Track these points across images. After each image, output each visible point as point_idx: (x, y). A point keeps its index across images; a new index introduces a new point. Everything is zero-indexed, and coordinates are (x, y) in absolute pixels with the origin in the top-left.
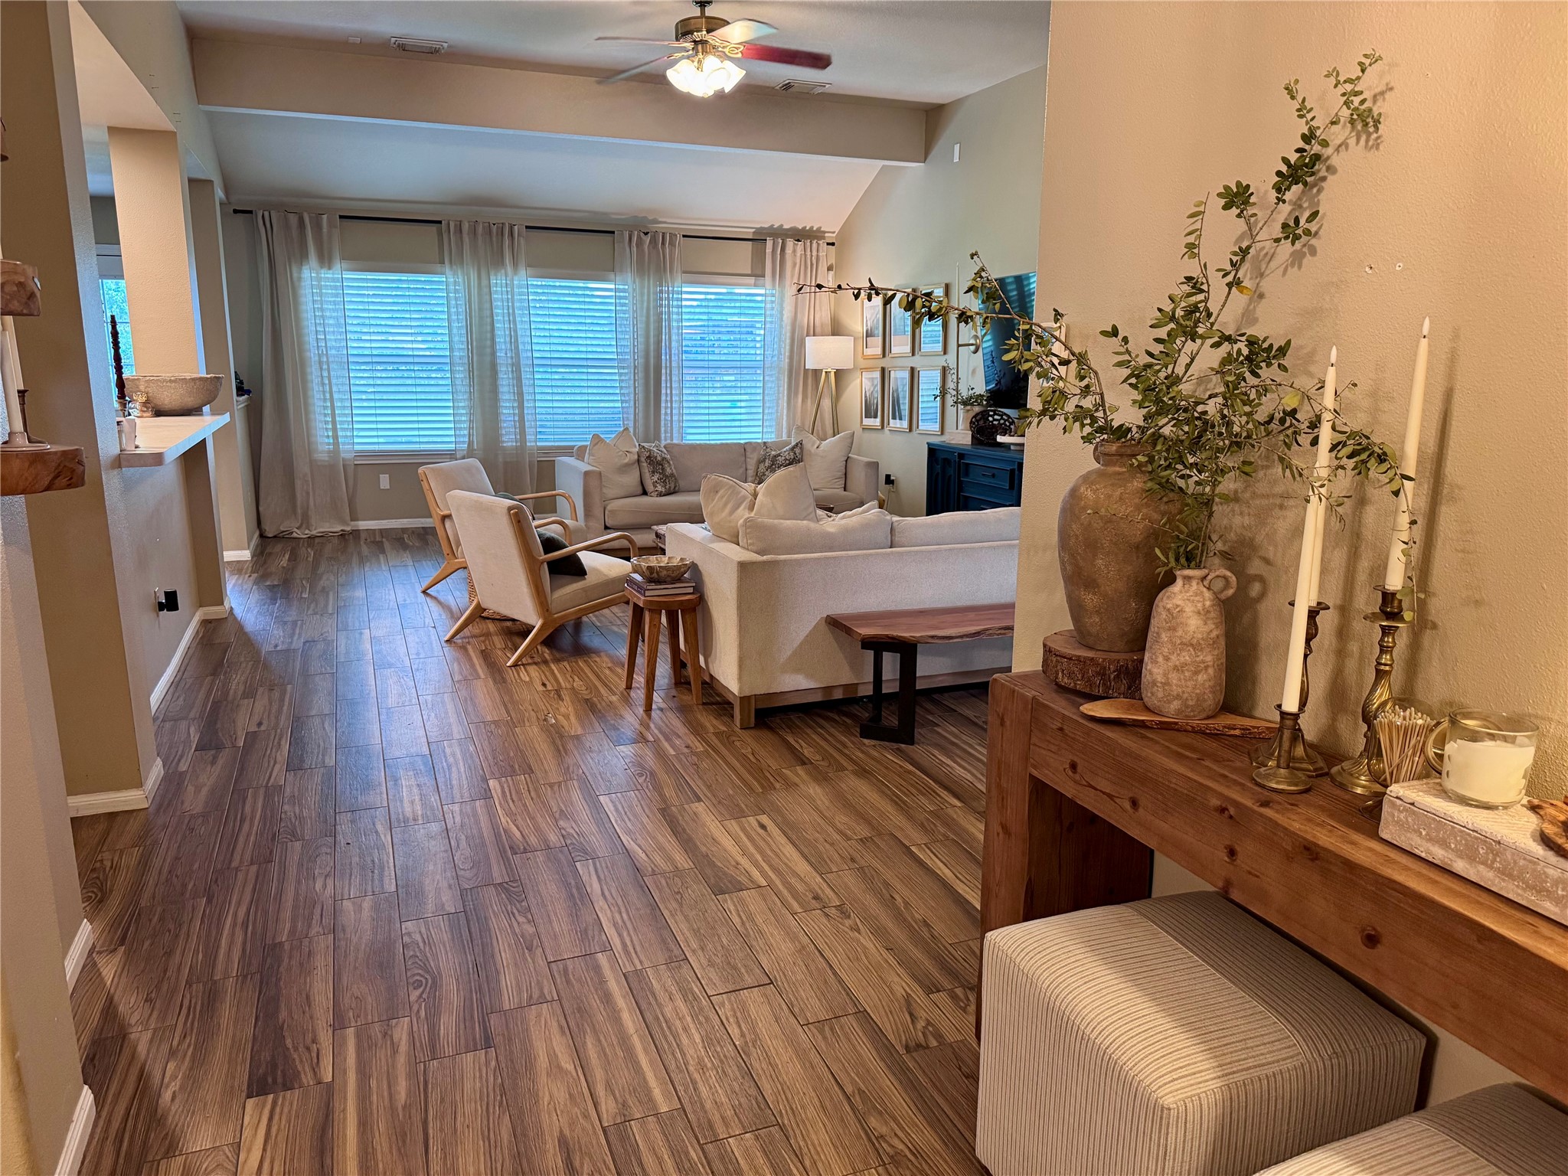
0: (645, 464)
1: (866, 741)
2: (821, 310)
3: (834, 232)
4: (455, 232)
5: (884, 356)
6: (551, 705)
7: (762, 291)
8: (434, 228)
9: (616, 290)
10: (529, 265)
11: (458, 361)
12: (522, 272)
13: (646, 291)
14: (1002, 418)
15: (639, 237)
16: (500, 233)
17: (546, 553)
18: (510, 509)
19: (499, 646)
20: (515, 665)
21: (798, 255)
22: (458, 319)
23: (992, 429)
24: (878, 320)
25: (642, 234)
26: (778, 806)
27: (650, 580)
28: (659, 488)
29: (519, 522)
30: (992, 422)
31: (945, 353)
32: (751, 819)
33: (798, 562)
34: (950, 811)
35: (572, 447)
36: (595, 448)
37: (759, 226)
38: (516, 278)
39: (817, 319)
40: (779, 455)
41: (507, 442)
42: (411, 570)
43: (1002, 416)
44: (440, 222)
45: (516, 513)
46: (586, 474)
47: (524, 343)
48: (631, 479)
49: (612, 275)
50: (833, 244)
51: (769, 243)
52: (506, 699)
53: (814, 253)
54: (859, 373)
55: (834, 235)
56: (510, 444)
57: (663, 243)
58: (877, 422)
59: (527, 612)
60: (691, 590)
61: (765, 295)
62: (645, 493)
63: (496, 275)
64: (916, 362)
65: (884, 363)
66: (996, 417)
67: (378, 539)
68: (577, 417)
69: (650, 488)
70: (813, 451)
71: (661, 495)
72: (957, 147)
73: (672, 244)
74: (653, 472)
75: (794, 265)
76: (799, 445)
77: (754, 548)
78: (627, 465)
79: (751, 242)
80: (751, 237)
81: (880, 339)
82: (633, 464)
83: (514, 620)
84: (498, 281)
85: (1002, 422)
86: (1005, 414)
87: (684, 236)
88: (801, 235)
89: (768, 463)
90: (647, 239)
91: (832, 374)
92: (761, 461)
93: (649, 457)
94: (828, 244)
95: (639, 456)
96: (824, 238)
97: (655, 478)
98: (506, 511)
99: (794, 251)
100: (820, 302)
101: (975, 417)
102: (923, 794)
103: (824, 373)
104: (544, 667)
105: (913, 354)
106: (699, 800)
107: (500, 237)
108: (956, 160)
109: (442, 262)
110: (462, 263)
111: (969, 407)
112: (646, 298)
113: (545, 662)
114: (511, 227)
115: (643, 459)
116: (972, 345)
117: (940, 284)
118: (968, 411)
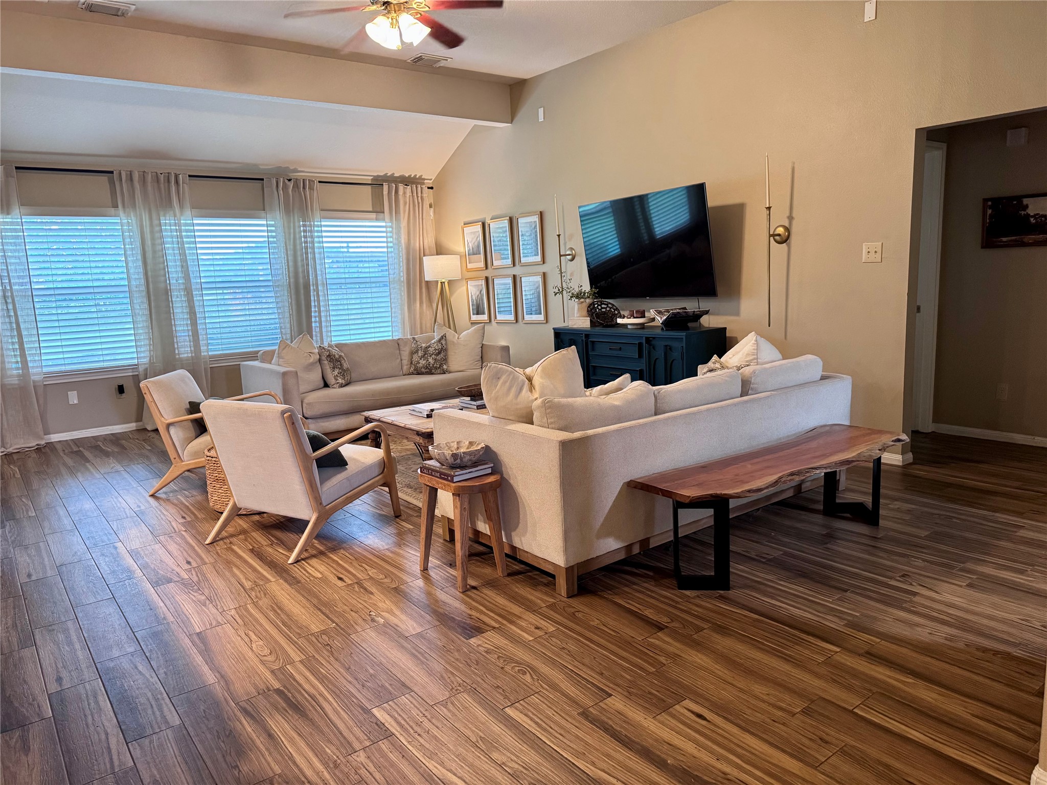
0: (326, 362)
1: (688, 593)
2: (427, 237)
3: (431, 180)
4: (126, 180)
5: (487, 268)
6: (365, 601)
7: (383, 224)
8: (104, 179)
9: (267, 226)
10: (193, 207)
11: (135, 289)
12: (188, 213)
13: (292, 225)
14: (608, 306)
15: (284, 182)
16: (166, 181)
17: (314, 451)
18: (283, 412)
19: (264, 543)
20: (297, 561)
21: (408, 196)
22: (133, 254)
23: (604, 314)
24: (479, 243)
25: (286, 181)
26: (686, 685)
27: (453, 467)
28: (340, 381)
29: (293, 423)
30: (601, 310)
31: (544, 263)
32: (677, 707)
33: (603, 435)
34: (836, 657)
35: (257, 352)
36: (284, 351)
37: (376, 174)
38: (182, 218)
39: (426, 244)
40: (429, 347)
41: (184, 354)
42: (126, 476)
43: (607, 305)
44: (112, 172)
45: (290, 416)
46: (284, 374)
47: (193, 272)
48: (315, 376)
49: (262, 213)
50: (432, 188)
51: (385, 187)
52: (315, 601)
53: (419, 195)
54: (464, 282)
55: (431, 182)
56: (186, 355)
57: (304, 188)
58: (485, 317)
59: (302, 508)
60: (489, 471)
61: (386, 227)
62: (326, 385)
63: (165, 216)
64: (517, 271)
65: (487, 273)
66: (603, 306)
67: (75, 449)
68: (238, 329)
69: (331, 380)
70: (455, 341)
71: (342, 386)
72: (541, 111)
73: (311, 188)
74: (334, 368)
75: (405, 203)
76: (444, 337)
77: (556, 426)
78: (312, 364)
79: (369, 187)
80: (370, 183)
81: (482, 256)
82: (316, 362)
83: (260, 513)
84: (167, 222)
85: (608, 309)
86: (610, 303)
87: (320, 182)
88: (407, 181)
89: (420, 353)
90: (291, 185)
91: (446, 284)
92: (412, 353)
93: (329, 356)
94: (428, 188)
95: (320, 356)
96: (423, 184)
97: (336, 372)
98: (279, 415)
99: (405, 193)
100: (427, 230)
101: (589, 307)
102: (797, 644)
103: (439, 284)
104: (324, 558)
105: (514, 265)
106: (610, 695)
107: (166, 184)
108: (541, 119)
109: (115, 206)
110: (134, 206)
111: (582, 300)
112: (292, 231)
113: (322, 553)
114: (176, 176)
115: (324, 358)
116: (569, 255)
117: (535, 212)
118: (582, 302)
